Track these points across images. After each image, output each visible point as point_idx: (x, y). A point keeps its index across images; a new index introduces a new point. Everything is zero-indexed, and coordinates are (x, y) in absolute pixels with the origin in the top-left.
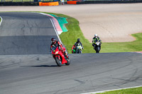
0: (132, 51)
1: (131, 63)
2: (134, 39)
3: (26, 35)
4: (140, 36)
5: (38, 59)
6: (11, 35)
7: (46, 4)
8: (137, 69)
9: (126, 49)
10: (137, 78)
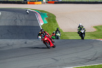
0: (93, 38)
1: (92, 47)
2: (95, 30)
3: (17, 25)
4: (100, 28)
5: (26, 43)
6: (7, 25)
7: (32, 3)
8: (96, 52)
9: (89, 37)
10: (97, 58)
